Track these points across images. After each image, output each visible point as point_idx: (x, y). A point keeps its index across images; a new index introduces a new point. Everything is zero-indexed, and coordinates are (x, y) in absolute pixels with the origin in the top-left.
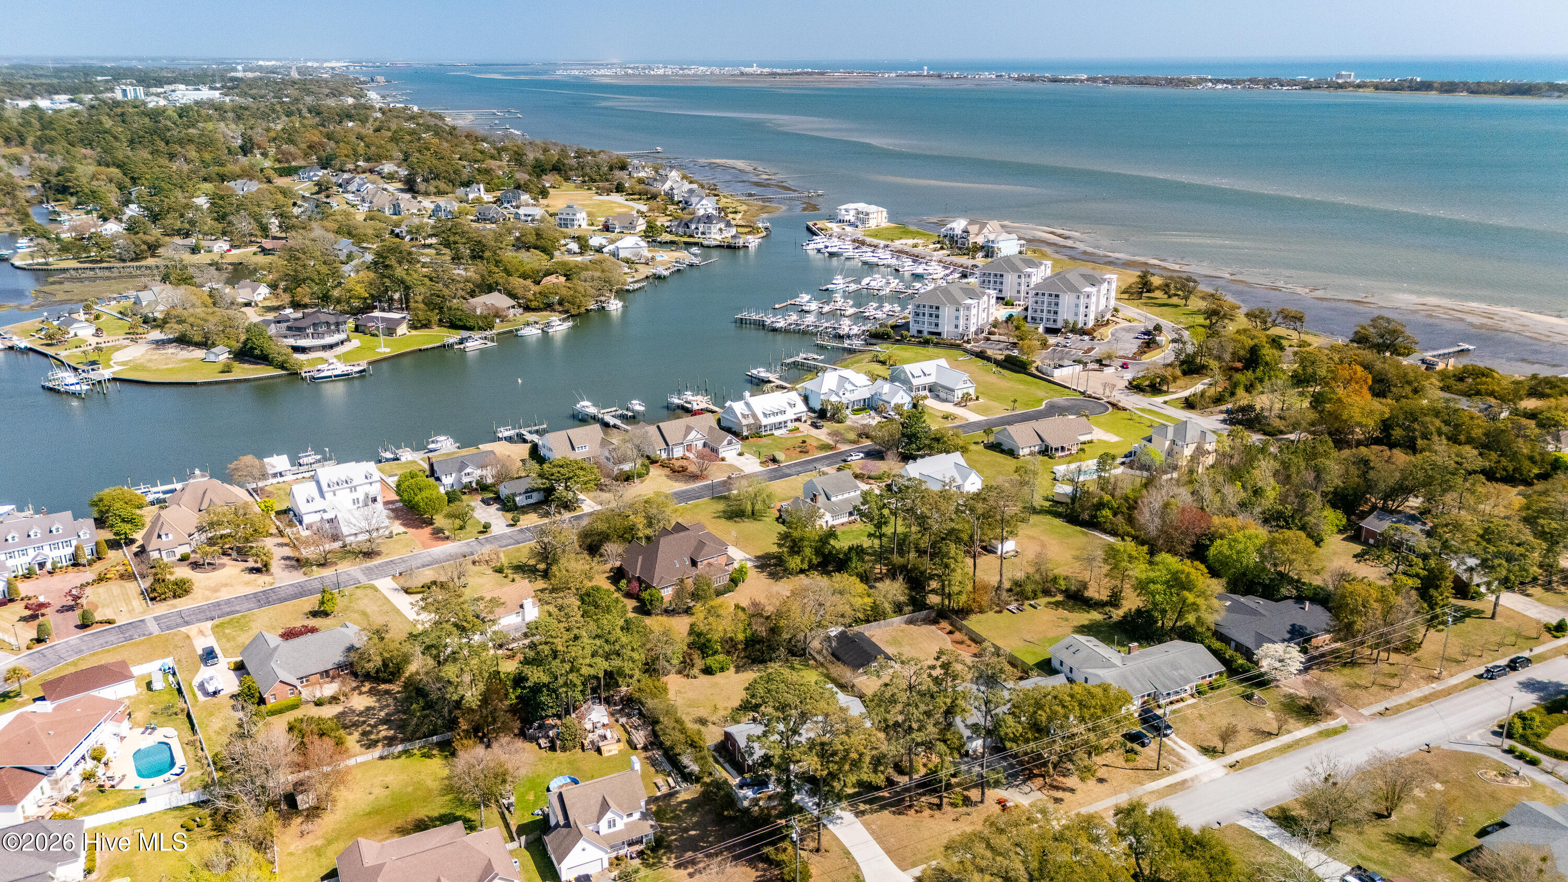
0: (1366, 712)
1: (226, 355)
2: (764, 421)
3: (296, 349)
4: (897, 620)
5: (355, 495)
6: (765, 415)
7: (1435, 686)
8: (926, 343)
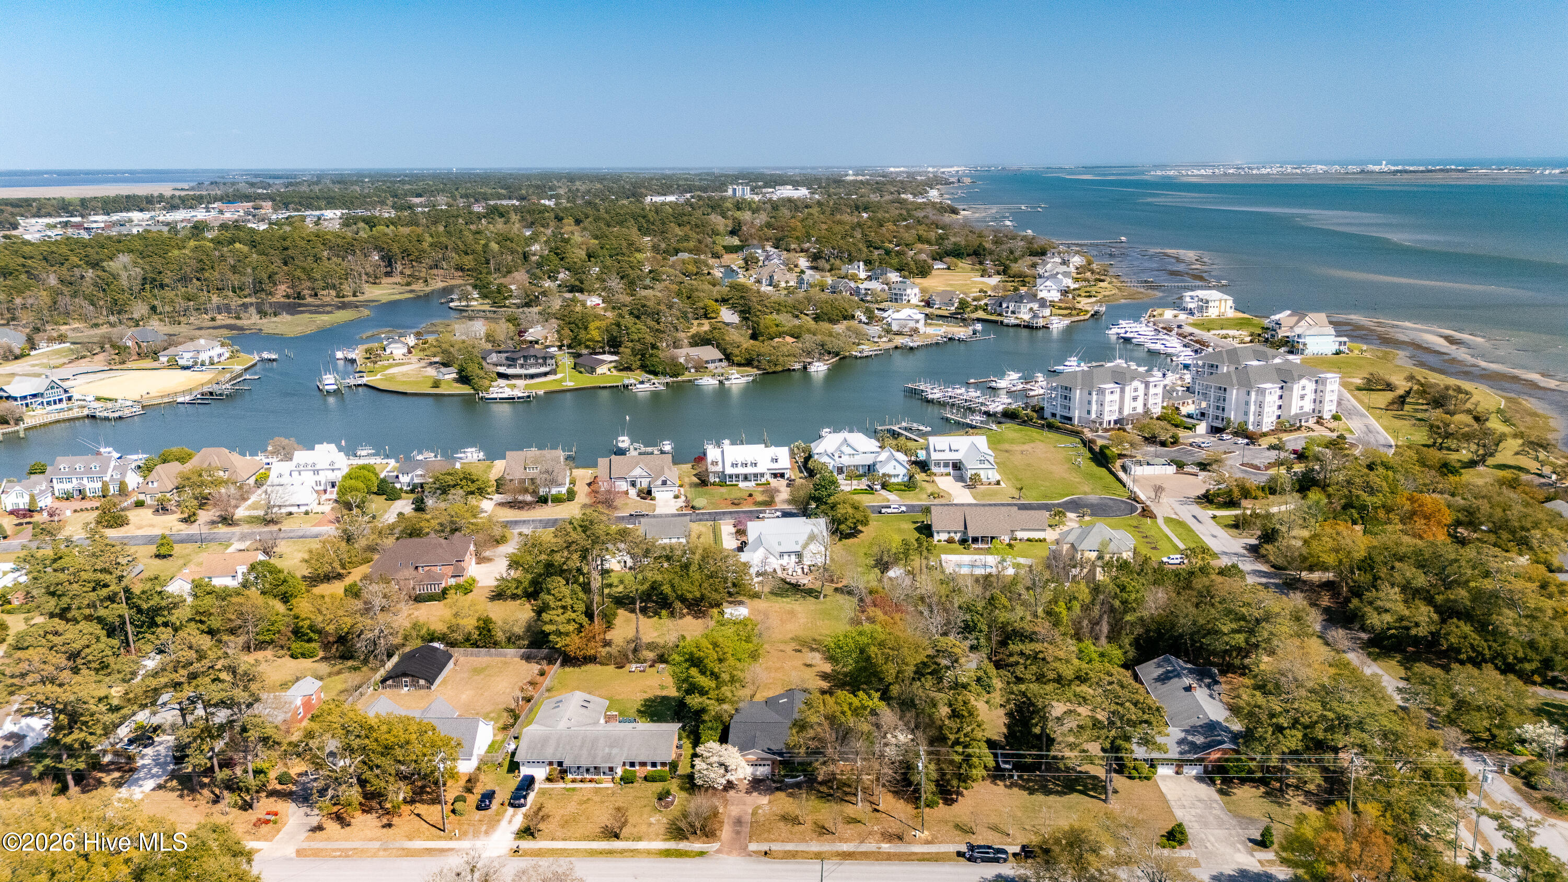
0: (753, 847)
1: (454, 375)
2: (729, 470)
3: (501, 376)
4: (511, 651)
5: (317, 478)
6: (733, 465)
7: (886, 847)
8: (1050, 427)
